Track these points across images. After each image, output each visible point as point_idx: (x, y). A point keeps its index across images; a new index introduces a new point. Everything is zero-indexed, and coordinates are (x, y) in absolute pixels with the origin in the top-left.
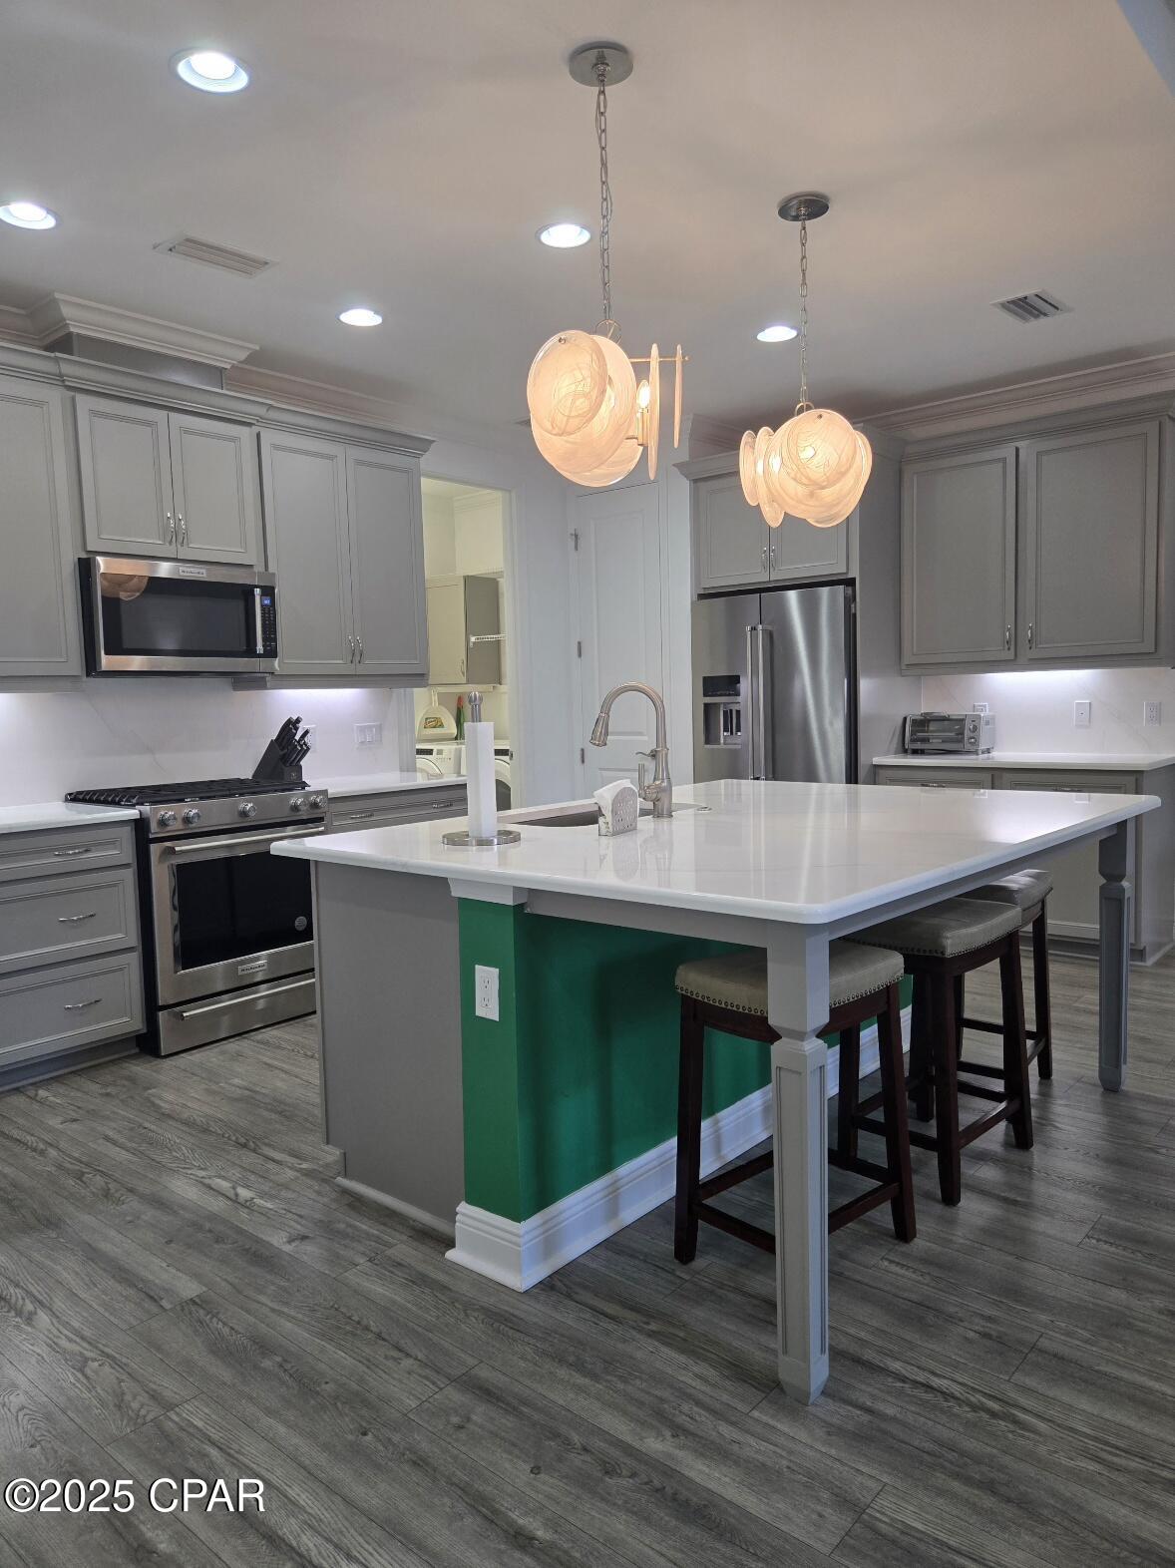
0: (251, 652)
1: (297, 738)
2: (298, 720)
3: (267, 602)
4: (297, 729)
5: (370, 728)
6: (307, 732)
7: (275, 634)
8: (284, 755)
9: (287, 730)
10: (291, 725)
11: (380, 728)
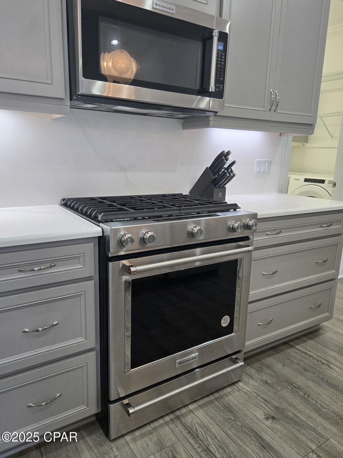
0: (203, 91)
1: (226, 166)
2: (228, 153)
3: (221, 48)
4: (227, 160)
5: (264, 162)
6: (233, 163)
7: (224, 78)
8: (215, 179)
9: (220, 160)
10: (223, 157)
11: (270, 163)
